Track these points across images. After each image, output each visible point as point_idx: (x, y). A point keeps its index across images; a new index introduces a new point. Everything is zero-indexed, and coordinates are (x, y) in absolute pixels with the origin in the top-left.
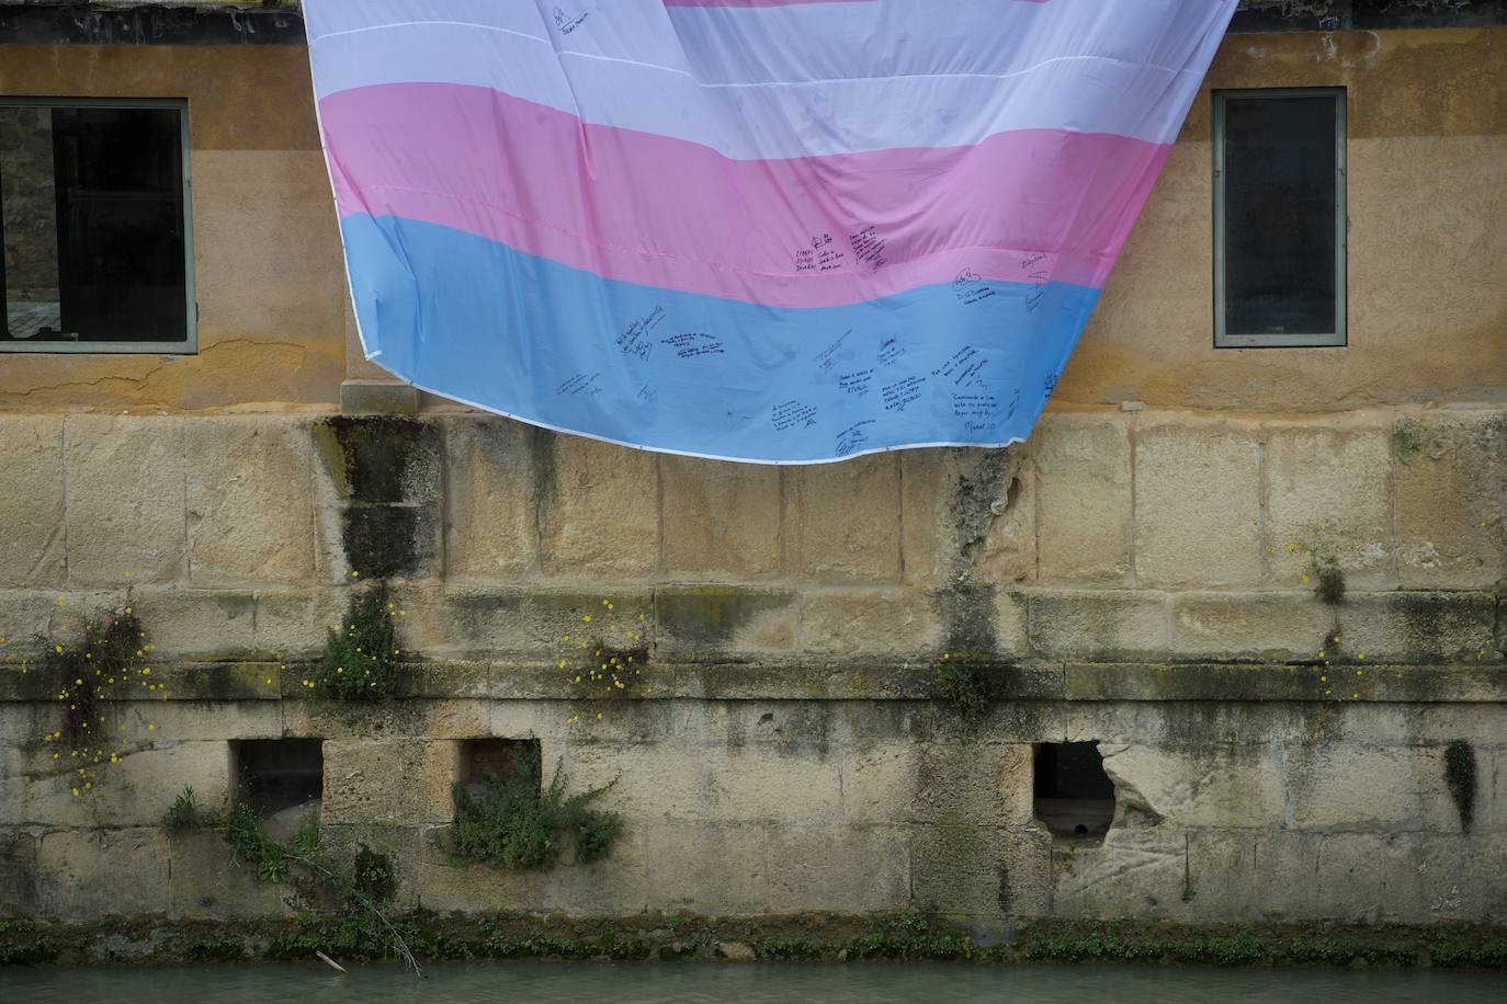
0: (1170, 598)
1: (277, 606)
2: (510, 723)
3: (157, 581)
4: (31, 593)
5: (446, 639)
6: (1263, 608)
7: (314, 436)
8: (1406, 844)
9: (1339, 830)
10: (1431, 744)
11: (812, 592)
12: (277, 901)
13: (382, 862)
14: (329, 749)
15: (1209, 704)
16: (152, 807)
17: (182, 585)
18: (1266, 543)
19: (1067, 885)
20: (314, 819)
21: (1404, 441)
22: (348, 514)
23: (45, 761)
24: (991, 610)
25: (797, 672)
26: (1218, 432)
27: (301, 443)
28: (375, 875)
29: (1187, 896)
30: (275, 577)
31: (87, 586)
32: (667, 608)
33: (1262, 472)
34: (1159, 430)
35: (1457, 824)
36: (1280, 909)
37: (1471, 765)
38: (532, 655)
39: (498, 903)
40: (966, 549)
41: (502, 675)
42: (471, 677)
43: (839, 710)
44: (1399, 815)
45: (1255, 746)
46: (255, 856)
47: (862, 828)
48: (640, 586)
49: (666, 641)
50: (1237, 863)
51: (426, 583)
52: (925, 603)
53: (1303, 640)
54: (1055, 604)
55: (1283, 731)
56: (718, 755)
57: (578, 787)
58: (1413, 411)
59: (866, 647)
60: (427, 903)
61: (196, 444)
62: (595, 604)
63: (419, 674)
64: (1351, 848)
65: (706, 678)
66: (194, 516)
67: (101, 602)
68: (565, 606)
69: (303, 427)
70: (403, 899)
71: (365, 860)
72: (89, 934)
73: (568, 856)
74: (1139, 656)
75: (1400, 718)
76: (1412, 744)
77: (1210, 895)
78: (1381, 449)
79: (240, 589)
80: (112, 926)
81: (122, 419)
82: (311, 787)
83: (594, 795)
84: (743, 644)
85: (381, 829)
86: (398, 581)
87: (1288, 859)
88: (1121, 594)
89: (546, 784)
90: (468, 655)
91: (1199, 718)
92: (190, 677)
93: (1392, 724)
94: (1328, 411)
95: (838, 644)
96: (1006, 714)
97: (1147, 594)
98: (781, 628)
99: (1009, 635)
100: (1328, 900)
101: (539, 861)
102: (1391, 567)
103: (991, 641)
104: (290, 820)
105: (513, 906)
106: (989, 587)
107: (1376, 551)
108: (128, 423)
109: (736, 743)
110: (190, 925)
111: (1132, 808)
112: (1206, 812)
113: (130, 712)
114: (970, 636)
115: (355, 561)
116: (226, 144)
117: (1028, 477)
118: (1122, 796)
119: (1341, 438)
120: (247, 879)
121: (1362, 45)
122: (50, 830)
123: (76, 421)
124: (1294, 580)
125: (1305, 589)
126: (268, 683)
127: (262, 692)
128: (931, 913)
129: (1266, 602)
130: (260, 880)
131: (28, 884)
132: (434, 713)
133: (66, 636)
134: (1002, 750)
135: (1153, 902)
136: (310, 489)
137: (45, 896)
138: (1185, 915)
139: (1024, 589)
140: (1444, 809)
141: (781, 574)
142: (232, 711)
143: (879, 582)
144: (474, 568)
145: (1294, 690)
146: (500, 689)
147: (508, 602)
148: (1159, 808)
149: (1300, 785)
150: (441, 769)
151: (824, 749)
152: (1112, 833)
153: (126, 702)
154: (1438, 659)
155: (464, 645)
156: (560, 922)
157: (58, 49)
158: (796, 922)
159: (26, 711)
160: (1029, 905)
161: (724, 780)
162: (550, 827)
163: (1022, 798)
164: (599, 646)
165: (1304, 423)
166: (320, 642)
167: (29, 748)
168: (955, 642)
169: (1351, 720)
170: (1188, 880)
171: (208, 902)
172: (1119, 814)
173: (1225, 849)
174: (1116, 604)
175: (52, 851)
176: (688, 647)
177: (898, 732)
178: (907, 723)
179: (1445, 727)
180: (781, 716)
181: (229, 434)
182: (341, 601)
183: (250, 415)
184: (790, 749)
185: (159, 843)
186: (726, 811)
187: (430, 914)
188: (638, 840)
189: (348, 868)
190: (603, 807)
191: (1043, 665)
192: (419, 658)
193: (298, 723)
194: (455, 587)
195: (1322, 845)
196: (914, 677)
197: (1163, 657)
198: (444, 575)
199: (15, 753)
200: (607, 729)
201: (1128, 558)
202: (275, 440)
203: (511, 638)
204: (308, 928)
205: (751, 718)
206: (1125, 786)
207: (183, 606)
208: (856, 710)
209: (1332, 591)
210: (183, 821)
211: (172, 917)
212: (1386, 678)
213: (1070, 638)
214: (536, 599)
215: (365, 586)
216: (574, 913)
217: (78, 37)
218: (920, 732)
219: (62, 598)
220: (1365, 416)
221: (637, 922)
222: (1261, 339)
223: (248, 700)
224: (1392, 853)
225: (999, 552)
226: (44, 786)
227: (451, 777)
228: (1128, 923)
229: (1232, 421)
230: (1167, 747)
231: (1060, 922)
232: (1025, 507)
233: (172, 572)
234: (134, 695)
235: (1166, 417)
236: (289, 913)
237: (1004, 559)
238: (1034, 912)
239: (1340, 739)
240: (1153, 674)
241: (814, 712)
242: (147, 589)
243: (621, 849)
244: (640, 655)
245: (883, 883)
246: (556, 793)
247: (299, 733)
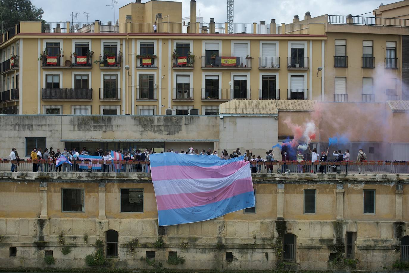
0: (239, 238)
1: (151, 238)
2: (174, 250)
3: (139, 235)
4: (127, 236)
5: (168, 242)
6: (248, 239)
7: (155, 221)
8: (261, 262)
9: (255, 261)
10: (264, 252)
11: (204, 237)
12: (151, 267)
13: (161, 264)
14: (156, 252)
15: (243, 249)
16: (139, 258)
17: (142, 236)
18: (248, 233)
19: (229, 266)
20: (155, 259)
21: (262, 223)
22: (158, 229)
23: (128, 253)
24: (222, 239)
25: (203, 245)
26: (244, 222)
27: (154, 222)
28: (160, 265)
29: (240, 267)
30: (151, 235)
31: (133, 236)
32: (190, 239)
33: (248, 226)
34: (238, 222)
35: (266, 260)
36: (249, 268)
37: (268, 254)
38: (176, 243)
39: (173, 268)
40: (220, 233)
41: (173, 245)
42: (170, 246)
43: (207, 249)
44: (261, 259)
45: (247, 253)
46: (149, 263)
47: (209, 261)
48: (187, 237)
49: (190, 242)
50: (245, 264)
51: (166, 236)
52: (216, 238)
53: (252, 243)
54: (228, 239)
55: (250, 251)
56: (195, 253)
57: (181, 256)
58: (262, 220)
59: (209, 243)
60: (166, 268)
61: (144, 222)
62: (183, 238)
63: (165, 245)
64: (256, 262)
65: (194, 246)
66: (143, 229)
67: (134, 237)
68: (180, 238)
69: (154, 220)
70: (163, 267)
71: (159, 263)
72: (132, 270)
73: (180, 263)
74: (236, 244)
75: (261, 250)
76: (262, 252)
77: (243, 267)
78: (260, 224)
79: (148, 237)
80: (135, 269)
81: (137, 219)
82: (154, 256)
83: (182, 257)
84: (197, 242)
85: (161, 260)
86: (163, 236)
87: (250, 264)
88: (234, 238)
89: (177, 256)
90: (170, 243)
91: (242, 250)
92: (143, 245)
93: (260, 250)
94: (255, 220)
95: (207, 242)
96: (223, 250)
97: (237, 238)
98: (201, 241)
99: (224, 242)
100: (254, 268)
101: (177, 264)
102: (260, 235)
103: (222, 242)
104: (152, 259)
105: (174, 268)
106: (222, 237)
107: (259, 234)
108: (137, 220)
109: (197, 252)
110: (142, 269)
111: (235, 259)
112: (242, 259)
113: (137, 248)
114: (220, 242)
115: (159, 234)
116: (147, 193)
117: (225, 226)
118: (234, 258)
119: (256, 223)
120: (148, 265)
121: (258, 185)
122: (129, 260)
123: (132, 220)
124: (251, 236)
125: (252, 238)
126: (150, 246)
127: (150, 247)
128: (216, 269)
129: (249, 239)
130: (149, 265)
131: (127, 265)
132: (167, 249)
133: (131, 241)
134: (223, 253)
135: (237, 268)
136: (155, 226)
137: (128, 266)
138: (240, 269)
139: (226, 237)
140: (265, 259)
141: (201, 235)
142: (147, 248)
143: (211, 236)
144: (171, 234)
145: (251, 247)
146: (173, 247)
147: (174, 238)
148: (238, 259)
149: (252, 256)
150: (167, 254)
151: (205, 253)
152: (233, 261)
153: (136, 247)
154: (265, 244)
155: (170, 242)
156: (179, 270)
157: (132, 183)
158: (202, 270)
159: (127, 248)
160: (225, 268)
161: (195, 256)
162: (178, 260)
163: (225, 258)
164: (183, 242)
165: (252, 221)
166: (155, 242)
167: (127, 252)
168: (218, 242)
169: (256, 250)
170: (241, 266)
171: (144, 267)
172: (234, 259)
173: (244, 263)
174: (234, 239)
175: (129, 262)
176: (192, 243)
177: (213, 251)
178: (213, 250)
179: (265, 251)
180: (201, 250)
181: (147, 221)
182: (158, 238)
183: (148, 219)
184: (202, 253)
185: (139, 261)
186: (195, 259)
187: (166, 269)
188: (187, 262)
189: (158, 264)
190: (183, 258)
191: (227, 245)
192: (165, 243)
193: (153, 250)
194: (169, 237)
195: (254, 262)
196: (214, 246)
197: (239, 244)
198: (168, 235)
199: (125, 252)
200: (184, 251)
201: (235, 234)
202: (151, 222)
203: (174, 242)
204: (154, 270)
205: (198, 250)
206: (235, 257)
207: (142, 238)
208: (208, 249)
209: (255, 238)
210: (142, 259)
211: (141, 269)
212: (260, 246)
213: (230, 242)
214: (177, 238)
215: (160, 236)
216: (180, 269)
217: (134, 182)
218: (215, 251)
219: (131, 237)
220: (258, 221)
221: (187, 270)
222: (248, 213)
223: (148, 247)
224: (260, 263)
225: (223, 233)
226: (128, 255)
227: (168, 255)
228: (235, 270)
229: (246, 221)
230: (239, 253)
231: (228, 270)
232: (225, 229)
233: (141, 235)
234: (137, 247)
235: (239, 220)
236: (152, 268)
237: (223, 234)
238: (226, 269)
239: (255, 252)
240: (238, 246)
241: (204, 249)
242: (138, 236)
243: (185, 263)
244: (187, 243)
245: (211, 266)
246: (178, 257)
247: (153, 251)
